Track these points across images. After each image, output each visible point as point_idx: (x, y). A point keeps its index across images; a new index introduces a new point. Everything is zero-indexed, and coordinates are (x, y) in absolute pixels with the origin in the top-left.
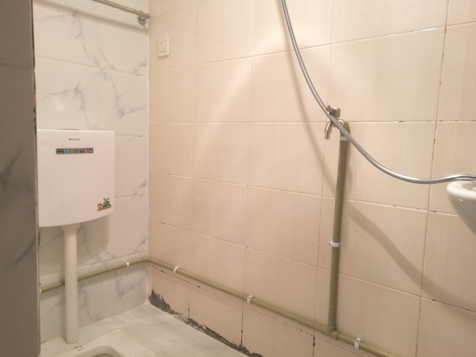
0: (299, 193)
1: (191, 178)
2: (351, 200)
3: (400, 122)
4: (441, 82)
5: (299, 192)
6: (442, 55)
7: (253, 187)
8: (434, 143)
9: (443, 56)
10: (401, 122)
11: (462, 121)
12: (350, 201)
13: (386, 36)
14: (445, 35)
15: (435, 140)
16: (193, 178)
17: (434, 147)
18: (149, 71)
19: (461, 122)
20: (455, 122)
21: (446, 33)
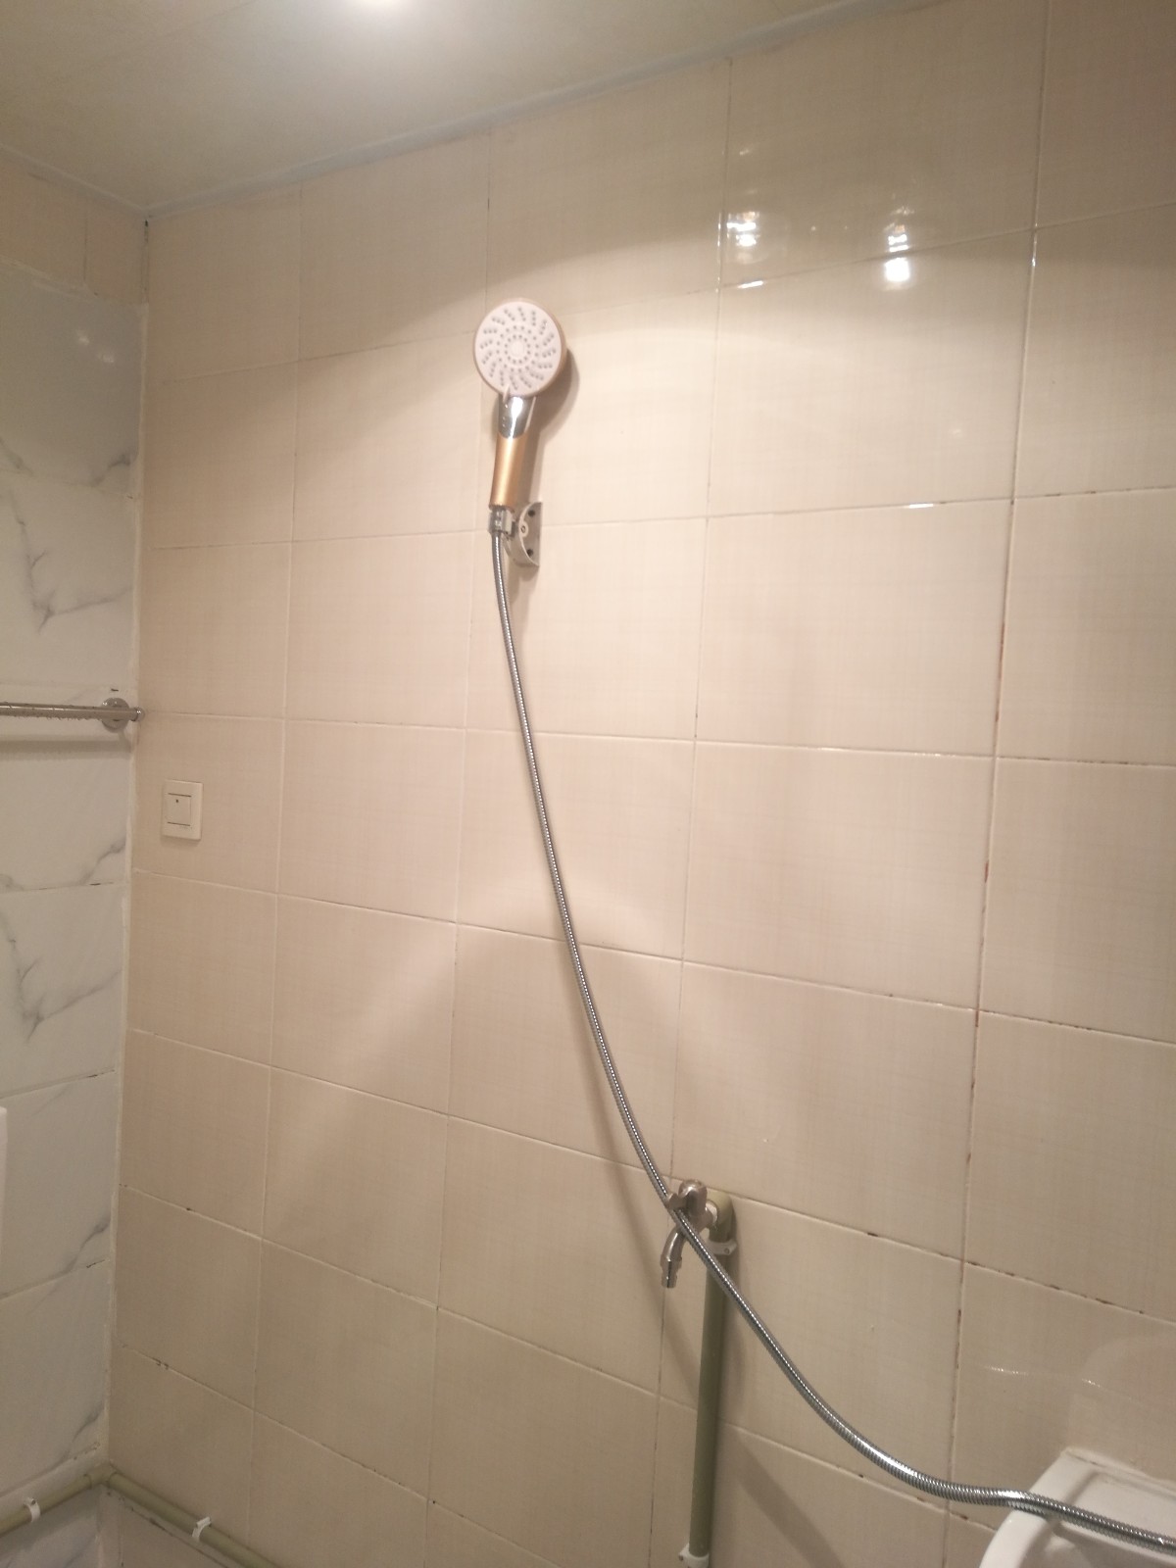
0: (592, 1370)
1: (260, 1239)
2: (741, 1428)
3: (869, 1234)
4: (969, 1156)
5: (593, 1368)
6: (970, 1084)
7: (457, 1316)
8: (959, 1321)
9: (973, 1086)
10: (873, 1235)
11: (1027, 1278)
12: (741, 1430)
13: (826, 987)
14: (976, 1032)
15: (960, 1312)
16: (265, 1241)
17: (958, 1331)
18: (132, 867)
19: (1023, 1280)
20: (1009, 1276)
21: (979, 1029)
